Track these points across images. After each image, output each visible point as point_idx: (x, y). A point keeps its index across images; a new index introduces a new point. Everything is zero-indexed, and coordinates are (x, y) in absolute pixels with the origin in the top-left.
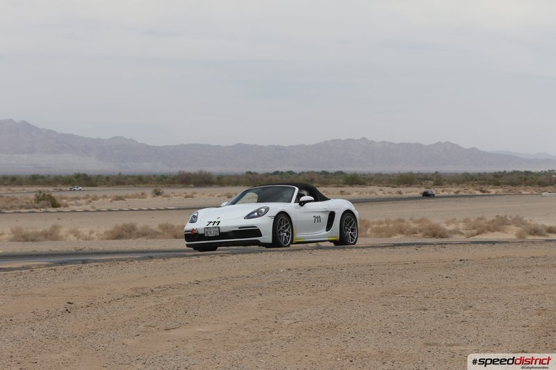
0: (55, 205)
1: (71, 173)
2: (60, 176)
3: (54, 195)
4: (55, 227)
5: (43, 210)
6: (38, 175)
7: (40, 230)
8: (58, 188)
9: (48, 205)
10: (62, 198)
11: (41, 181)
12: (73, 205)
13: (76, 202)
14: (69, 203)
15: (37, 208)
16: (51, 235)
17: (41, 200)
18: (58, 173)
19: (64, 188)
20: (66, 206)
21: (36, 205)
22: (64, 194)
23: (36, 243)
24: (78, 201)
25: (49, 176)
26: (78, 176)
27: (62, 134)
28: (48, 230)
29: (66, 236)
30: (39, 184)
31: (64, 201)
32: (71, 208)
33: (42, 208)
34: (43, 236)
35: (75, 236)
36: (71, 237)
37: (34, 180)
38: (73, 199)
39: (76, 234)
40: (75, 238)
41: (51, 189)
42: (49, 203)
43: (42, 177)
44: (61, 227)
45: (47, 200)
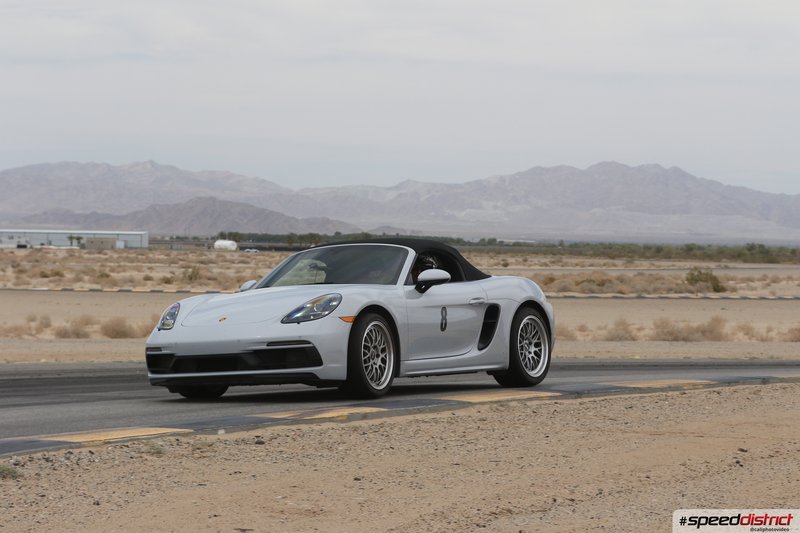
0: (718, 289)
1: (742, 243)
2: (725, 247)
3: (715, 273)
4: (717, 321)
5: (700, 295)
6: (693, 244)
7: (695, 325)
8: (723, 264)
9: (708, 288)
10: (728, 280)
11: (698, 253)
12: (743, 289)
13: (748, 285)
14: (738, 286)
15: (692, 292)
16: (711, 332)
17: (696, 281)
18: (723, 244)
19: (731, 265)
20: (734, 290)
21: (691, 288)
22: (731, 273)
23: (689, 343)
24: (752, 284)
25: (710, 246)
26: (751, 248)
27: (729, 186)
28: (706, 324)
29: (733, 334)
30: (695, 257)
31: (731, 283)
32: (742, 293)
33: (698, 291)
34: (700, 334)
35: (747, 334)
36: (741, 335)
37: (689, 251)
38: (744, 280)
39: (748, 331)
40: (746, 337)
41: (712, 265)
42: (709, 284)
43: (700, 248)
44: (725, 321)
45: (706, 281)
